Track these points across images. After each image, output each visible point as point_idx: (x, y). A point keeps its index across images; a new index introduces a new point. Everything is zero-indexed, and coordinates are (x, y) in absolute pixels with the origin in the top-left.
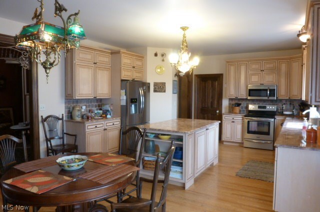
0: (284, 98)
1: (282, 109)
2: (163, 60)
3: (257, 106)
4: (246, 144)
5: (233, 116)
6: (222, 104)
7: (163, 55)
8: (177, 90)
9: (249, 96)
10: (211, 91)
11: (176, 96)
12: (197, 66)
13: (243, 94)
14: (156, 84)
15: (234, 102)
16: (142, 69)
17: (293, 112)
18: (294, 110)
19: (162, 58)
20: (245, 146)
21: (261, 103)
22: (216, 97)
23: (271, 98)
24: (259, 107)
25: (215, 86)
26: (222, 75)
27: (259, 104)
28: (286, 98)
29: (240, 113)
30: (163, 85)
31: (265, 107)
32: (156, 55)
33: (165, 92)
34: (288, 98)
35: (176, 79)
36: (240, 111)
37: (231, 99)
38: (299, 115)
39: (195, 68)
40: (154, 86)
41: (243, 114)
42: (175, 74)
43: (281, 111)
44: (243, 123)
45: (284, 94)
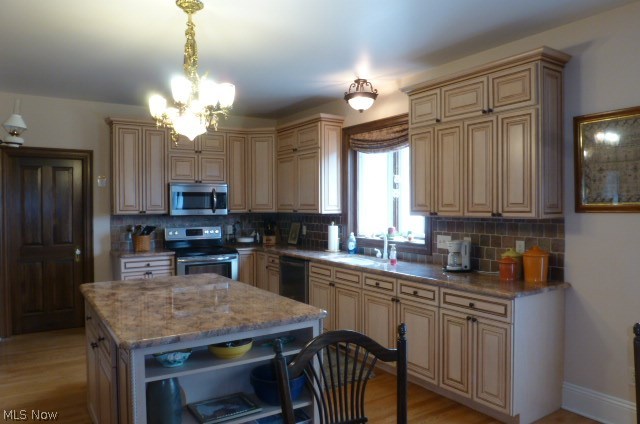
0: (240, 211)
3: (184, 231)
5: (147, 258)
6: (92, 232)
13: (158, 204)
15: (124, 225)
23: (219, 212)
24: (189, 233)
26: (89, 154)
28: (243, 211)
31: (200, 232)
34: (246, 211)
37: (116, 218)
38: (263, 243)
43: (232, 237)
44: (171, 273)
45: (239, 203)
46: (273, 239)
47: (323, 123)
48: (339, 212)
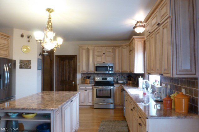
0: (118, 72)
1: (117, 80)
2: (29, 41)
3: (101, 78)
4: (96, 106)
5: (85, 86)
6: (76, 77)
7: (29, 37)
8: (41, 67)
9: (96, 71)
10: (68, 67)
11: (40, 72)
12: (60, 45)
13: (92, 69)
14: (21, 62)
15: (85, 76)
16: (8, 47)
17: (124, 81)
18: (125, 80)
19: (28, 39)
20: (95, 108)
21: (103, 76)
22: (72, 72)
23: (110, 72)
24: (103, 79)
25: (71, 64)
26: (76, 56)
27: (102, 76)
28: (119, 72)
29: (90, 84)
30: (28, 62)
31: (106, 79)
32: (22, 36)
33: (30, 68)
34: (120, 72)
35: (41, 57)
36: (90, 82)
37: (83, 74)
38: (127, 83)
39: (59, 46)
40: (20, 63)
41: (92, 84)
42: (39, 53)
43: (116, 81)
44: (93, 91)
45: (118, 69)
46: (131, 82)
47: (135, 40)
48: (143, 73)
